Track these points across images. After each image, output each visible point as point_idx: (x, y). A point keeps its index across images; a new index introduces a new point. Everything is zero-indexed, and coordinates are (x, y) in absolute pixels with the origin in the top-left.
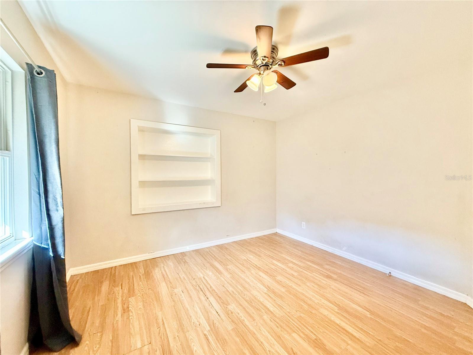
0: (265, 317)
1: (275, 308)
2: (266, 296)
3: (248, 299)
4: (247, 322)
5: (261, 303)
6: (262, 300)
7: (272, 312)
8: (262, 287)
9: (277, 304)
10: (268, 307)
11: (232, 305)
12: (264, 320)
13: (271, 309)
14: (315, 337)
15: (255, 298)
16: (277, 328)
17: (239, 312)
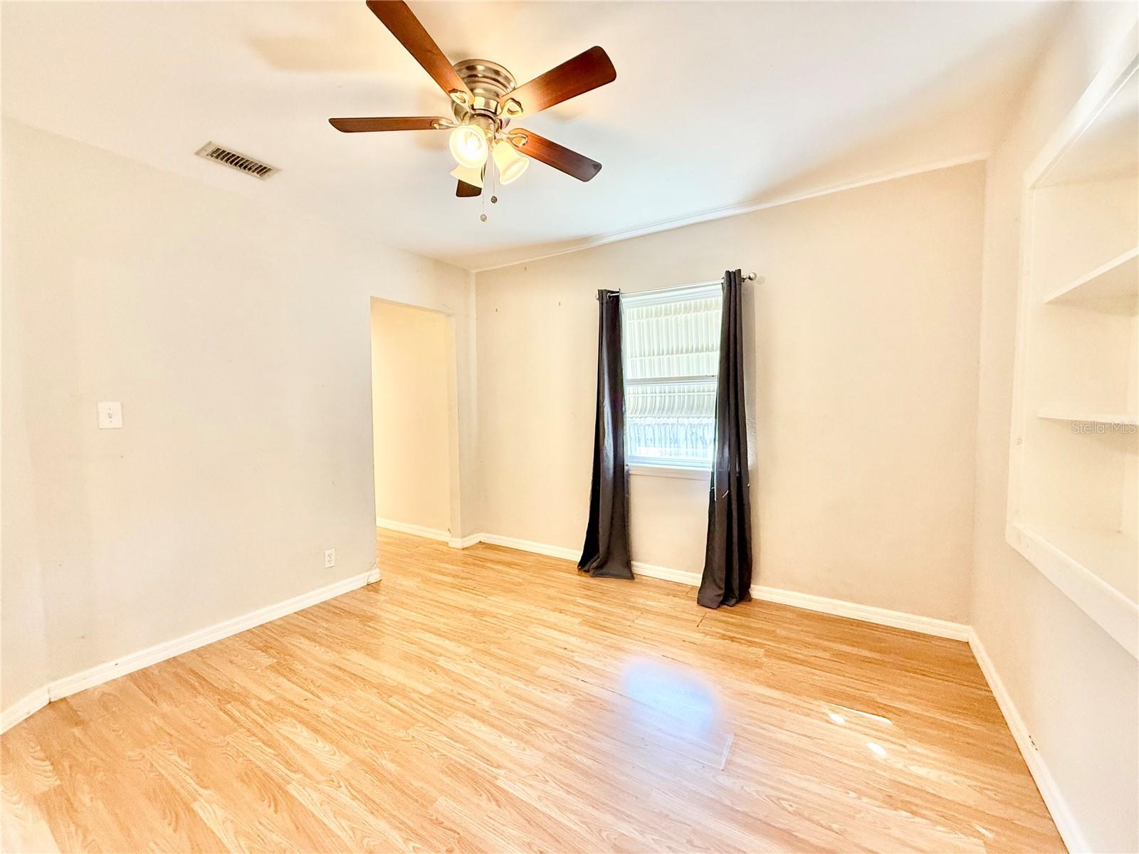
0: (486, 704)
1: (467, 729)
2: (495, 756)
3: (540, 731)
4: (520, 684)
5: (502, 730)
6: (505, 739)
7: (474, 717)
8: (518, 790)
9: (464, 742)
10: (484, 728)
11: (567, 705)
12: (488, 697)
13: (476, 724)
14: (392, 700)
15: (522, 739)
16: (460, 692)
17: (544, 696)
